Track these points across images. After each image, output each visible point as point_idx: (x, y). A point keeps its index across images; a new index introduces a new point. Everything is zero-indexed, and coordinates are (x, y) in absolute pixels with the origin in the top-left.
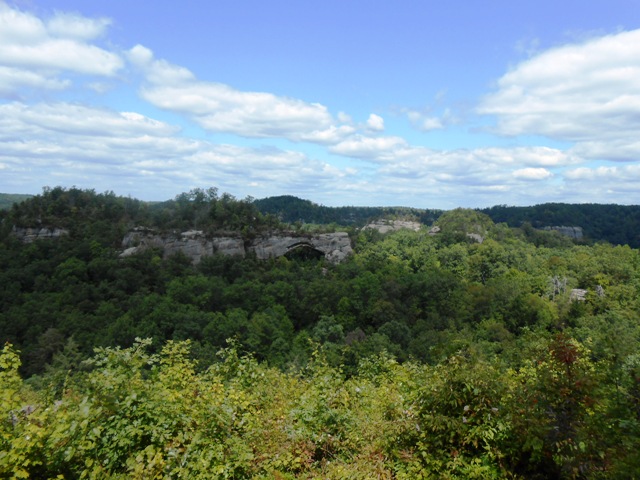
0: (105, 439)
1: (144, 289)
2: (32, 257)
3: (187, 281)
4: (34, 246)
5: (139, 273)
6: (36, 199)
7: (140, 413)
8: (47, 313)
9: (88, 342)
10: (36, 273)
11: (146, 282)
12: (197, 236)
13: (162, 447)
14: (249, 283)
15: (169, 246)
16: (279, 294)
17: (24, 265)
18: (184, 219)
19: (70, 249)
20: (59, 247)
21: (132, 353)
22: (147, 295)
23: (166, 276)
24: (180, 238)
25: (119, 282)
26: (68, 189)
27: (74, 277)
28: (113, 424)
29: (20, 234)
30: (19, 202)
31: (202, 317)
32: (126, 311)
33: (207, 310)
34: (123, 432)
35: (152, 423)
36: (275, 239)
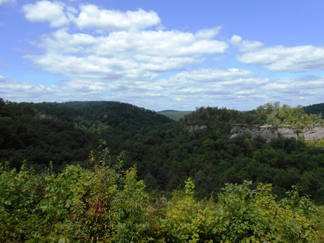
0: (231, 228)
1: (242, 155)
2: (192, 138)
3: (263, 151)
4: (193, 133)
5: (239, 147)
6: (193, 113)
7: (248, 218)
8: (198, 163)
9: (216, 178)
10: (194, 145)
11: (242, 151)
12: (268, 128)
13: (259, 238)
14: (300, 154)
15: (254, 133)
16: (321, 161)
17: (189, 142)
18: (261, 119)
19: (207, 135)
20: (203, 134)
21: (243, 187)
22: (243, 158)
23: (253, 148)
24: (259, 129)
25: (230, 150)
26: (206, 108)
27: (209, 148)
28: (234, 221)
29: (187, 128)
30: (187, 115)
31: (273, 171)
32: (233, 165)
33: (276, 168)
34: (239, 226)
35: (253, 225)
36: (317, 129)
